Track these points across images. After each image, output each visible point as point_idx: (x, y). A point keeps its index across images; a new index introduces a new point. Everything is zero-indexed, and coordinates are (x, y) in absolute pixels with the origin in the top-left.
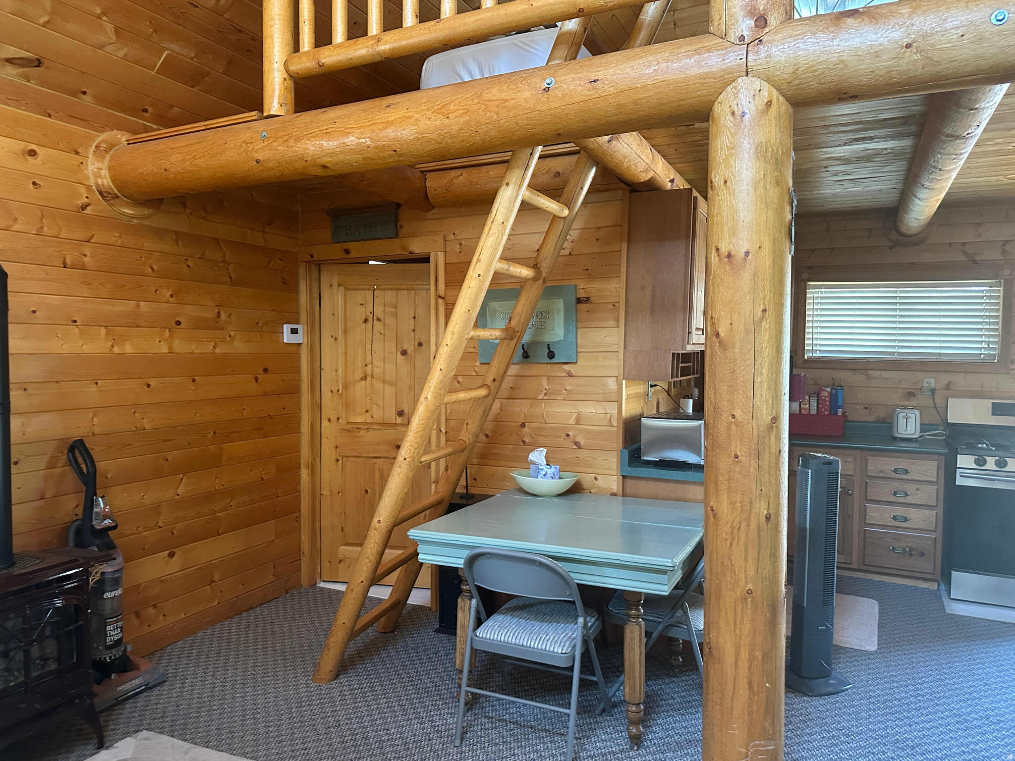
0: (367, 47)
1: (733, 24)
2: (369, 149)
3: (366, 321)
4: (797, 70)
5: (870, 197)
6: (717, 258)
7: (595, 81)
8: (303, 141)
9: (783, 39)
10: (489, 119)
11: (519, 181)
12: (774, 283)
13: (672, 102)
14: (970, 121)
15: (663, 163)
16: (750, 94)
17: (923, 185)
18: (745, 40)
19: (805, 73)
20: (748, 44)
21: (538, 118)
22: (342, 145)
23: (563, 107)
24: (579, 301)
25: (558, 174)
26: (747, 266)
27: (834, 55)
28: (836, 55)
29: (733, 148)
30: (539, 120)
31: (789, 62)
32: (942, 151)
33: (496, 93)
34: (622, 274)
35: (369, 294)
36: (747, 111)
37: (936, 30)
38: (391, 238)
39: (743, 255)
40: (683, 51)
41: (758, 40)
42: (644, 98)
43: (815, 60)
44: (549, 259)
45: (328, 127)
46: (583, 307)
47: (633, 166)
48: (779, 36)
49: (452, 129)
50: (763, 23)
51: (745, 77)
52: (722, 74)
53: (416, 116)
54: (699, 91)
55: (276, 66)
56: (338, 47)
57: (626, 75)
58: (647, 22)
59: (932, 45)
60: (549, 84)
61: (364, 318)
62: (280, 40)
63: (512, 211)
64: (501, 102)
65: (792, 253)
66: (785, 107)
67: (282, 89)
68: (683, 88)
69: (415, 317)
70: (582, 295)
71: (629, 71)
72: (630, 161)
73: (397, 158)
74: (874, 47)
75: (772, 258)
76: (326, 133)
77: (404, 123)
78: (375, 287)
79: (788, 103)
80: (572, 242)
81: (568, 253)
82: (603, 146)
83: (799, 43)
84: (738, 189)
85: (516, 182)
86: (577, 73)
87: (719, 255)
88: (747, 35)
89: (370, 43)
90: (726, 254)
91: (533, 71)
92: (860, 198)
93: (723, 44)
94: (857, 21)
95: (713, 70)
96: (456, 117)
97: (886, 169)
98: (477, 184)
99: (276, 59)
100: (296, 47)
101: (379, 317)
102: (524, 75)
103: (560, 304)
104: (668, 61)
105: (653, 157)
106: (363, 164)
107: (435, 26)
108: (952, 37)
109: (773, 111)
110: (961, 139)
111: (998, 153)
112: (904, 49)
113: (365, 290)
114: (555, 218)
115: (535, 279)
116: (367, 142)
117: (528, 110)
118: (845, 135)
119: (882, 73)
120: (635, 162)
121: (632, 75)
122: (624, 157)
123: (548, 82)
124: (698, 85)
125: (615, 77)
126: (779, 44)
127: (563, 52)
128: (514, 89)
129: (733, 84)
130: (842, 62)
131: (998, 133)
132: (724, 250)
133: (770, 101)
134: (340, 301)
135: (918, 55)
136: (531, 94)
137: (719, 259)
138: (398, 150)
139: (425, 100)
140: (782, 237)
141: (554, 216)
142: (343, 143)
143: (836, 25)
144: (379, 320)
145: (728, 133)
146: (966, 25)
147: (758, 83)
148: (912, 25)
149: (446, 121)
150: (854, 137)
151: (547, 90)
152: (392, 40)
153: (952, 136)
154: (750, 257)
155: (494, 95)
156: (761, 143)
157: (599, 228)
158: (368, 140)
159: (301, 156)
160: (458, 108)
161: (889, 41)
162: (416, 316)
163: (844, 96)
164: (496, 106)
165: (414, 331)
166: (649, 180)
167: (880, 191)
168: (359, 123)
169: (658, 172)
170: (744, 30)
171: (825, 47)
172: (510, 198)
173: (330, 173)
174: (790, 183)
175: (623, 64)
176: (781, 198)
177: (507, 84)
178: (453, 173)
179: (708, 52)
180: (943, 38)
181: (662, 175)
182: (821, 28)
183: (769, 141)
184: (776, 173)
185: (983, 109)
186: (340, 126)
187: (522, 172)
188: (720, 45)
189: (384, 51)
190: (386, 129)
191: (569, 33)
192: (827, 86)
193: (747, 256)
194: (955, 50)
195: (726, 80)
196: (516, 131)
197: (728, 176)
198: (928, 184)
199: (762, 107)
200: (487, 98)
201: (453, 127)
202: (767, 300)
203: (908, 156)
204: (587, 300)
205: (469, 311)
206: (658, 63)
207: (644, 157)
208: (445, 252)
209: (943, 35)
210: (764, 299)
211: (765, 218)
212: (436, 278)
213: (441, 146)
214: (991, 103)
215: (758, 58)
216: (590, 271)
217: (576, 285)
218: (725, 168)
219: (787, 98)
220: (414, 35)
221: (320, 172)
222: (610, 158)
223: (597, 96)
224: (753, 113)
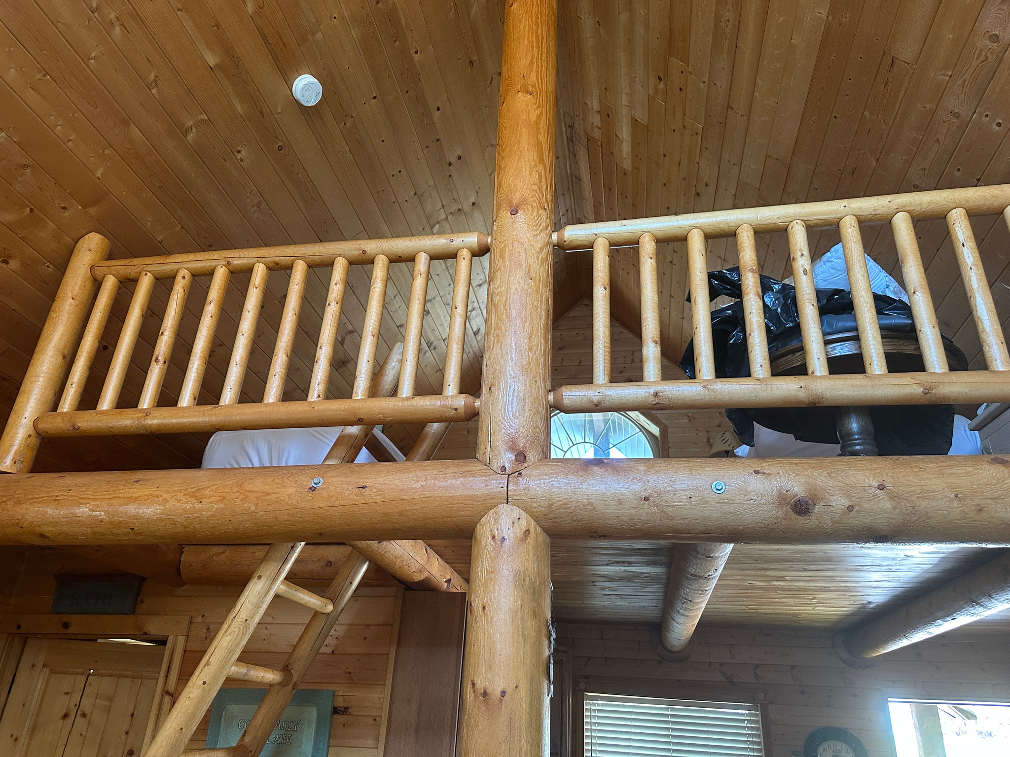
0: (132, 419)
1: (496, 455)
2: (101, 523)
3: (66, 716)
4: (552, 505)
5: (636, 612)
6: (473, 695)
7: (363, 487)
8: (24, 506)
9: (540, 476)
10: (246, 510)
11: (273, 575)
12: (531, 732)
13: (437, 518)
14: (709, 566)
15: (439, 563)
16: (510, 521)
17: (679, 612)
18: (507, 471)
19: (559, 509)
20: (509, 475)
21: (299, 515)
22: (70, 515)
23: (327, 508)
24: (336, 711)
25: (330, 563)
26: (503, 709)
27: (583, 497)
28: (585, 497)
29: (492, 572)
30: (300, 517)
31: (545, 497)
32: (690, 586)
33: (258, 485)
34: (387, 682)
35: (81, 679)
36: (506, 537)
37: (668, 489)
38: (126, 614)
39: (499, 694)
40: (450, 471)
41: (517, 473)
42: (410, 510)
43: (567, 499)
44: (304, 661)
45: (60, 493)
46: (340, 718)
47: (405, 566)
48: (535, 472)
49: (203, 515)
50: (522, 458)
51: (505, 504)
52: (484, 498)
53: (165, 496)
54: (463, 511)
55: (24, 421)
56: (100, 414)
57: (393, 486)
58: (431, 434)
59: (666, 502)
60: (316, 484)
61: (64, 712)
62: (38, 396)
63: (259, 607)
64: (262, 494)
65: (551, 694)
66: (542, 537)
67: (22, 445)
68: (448, 506)
69: (132, 715)
70: (340, 703)
71: (397, 482)
72: (402, 561)
73: (133, 537)
74: (617, 495)
75: (529, 701)
76: (55, 500)
77: (150, 501)
78: (92, 671)
79: (545, 534)
80: (337, 638)
81: (331, 651)
82: (372, 546)
83: (553, 481)
84: (496, 618)
85: (270, 575)
86: (346, 477)
87: (474, 692)
88: (508, 467)
89: (137, 416)
90: (482, 691)
91: (303, 468)
92: (627, 611)
93: (487, 471)
94: (602, 471)
95: (476, 493)
96: (210, 503)
97: (646, 589)
98: (239, 564)
99: (27, 414)
100: (55, 407)
101: (86, 712)
102: (292, 471)
103: (312, 713)
104: (436, 478)
105: (428, 558)
106: (91, 538)
107: (211, 411)
108: (682, 497)
109: (531, 540)
110: (703, 579)
111: (737, 587)
112: (643, 501)
113: (77, 674)
114: (316, 614)
115: (282, 684)
116: (101, 515)
117: (290, 506)
118: (606, 557)
119: (625, 519)
120: (408, 562)
121: (400, 487)
122: (396, 557)
123: (315, 482)
124: (462, 505)
125: (383, 486)
126: (536, 479)
127: (342, 452)
128: (279, 484)
129: (495, 509)
130: (591, 504)
131: (736, 572)
132: (480, 686)
133: (528, 530)
134: (39, 686)
135: (656, 508)
136: (296, 491)
137: (474, 696)
138: (136, 529)
139: (179, 481)
140: (539, 676)
141: (316, 611)
142: (72, 513)
143: (585, 471)
144: (84, 715)
145: (488, 557)
146: (692, 489)
147: (517, 512)
148: (648, 481)
149: (197, 506)
150: (615, 560)
151: (313, 489)
152: (161, 417)
153: (696, 576)
154: (506, 697)
155: (256, 486)
156: (519, 571)
157: (368, 626)
158: (103, 513)
159: (17, 521)
160: (214, 494)
161: (629, 492)
162: (135, 714)
163: (595, 534)
164: (257, 498)
165: (127, 733)
166: (423, 580)
167: (644, 607)
168: (97, 494)
169: (433, 573)
170: (506, 462)
171: (576, 489)
172: (259, 592)
173: (47, 542)
174: (549, 615)
175: (393, 474)
176: (538, 632)
177: (273, 478)
178: (215, 550)
179: (473, 477)
180: (674, 497)
181: (438, 576)
182: (572, 471)
183: (527, 569)
184: (534, 604)
185: (718, 557)
186: (74, 494)
187: (278, 566)
188: (484, 471)
189: (150, 425)
190: (127, 504)
191: (350, 436)
192: (580, 523)
193: (503, 697)
194: (686, 509)
195: (489, 504)
196: (275, 526)
197: (487, 601)
198: (682, 611)
199: (520, 534)
200: (248, 489)
201: (204, 513)
202: (523, 752)
203: (664, 581)
204: (345, 711)
205: (181, 729)
206: (426, 479)
207: (418, 559)
208: (188, 636)
209: (674, 495)
210: (520, 751)
211: (522, 653)
212: (169, 668)
213: (187, 530)
214: (724, 554)
215: (518, 487)
216: (352, 674)
217: (334, 692)
218: (485, 592)
219: (545, 530)
220: (186, 415)
221: (37, 541)
222: (380, 558)
223: (363, 502)
224: (512, 540)
